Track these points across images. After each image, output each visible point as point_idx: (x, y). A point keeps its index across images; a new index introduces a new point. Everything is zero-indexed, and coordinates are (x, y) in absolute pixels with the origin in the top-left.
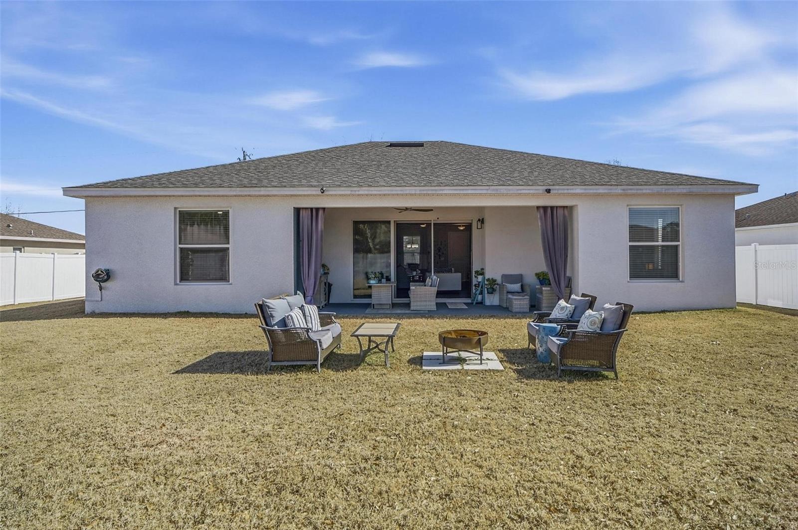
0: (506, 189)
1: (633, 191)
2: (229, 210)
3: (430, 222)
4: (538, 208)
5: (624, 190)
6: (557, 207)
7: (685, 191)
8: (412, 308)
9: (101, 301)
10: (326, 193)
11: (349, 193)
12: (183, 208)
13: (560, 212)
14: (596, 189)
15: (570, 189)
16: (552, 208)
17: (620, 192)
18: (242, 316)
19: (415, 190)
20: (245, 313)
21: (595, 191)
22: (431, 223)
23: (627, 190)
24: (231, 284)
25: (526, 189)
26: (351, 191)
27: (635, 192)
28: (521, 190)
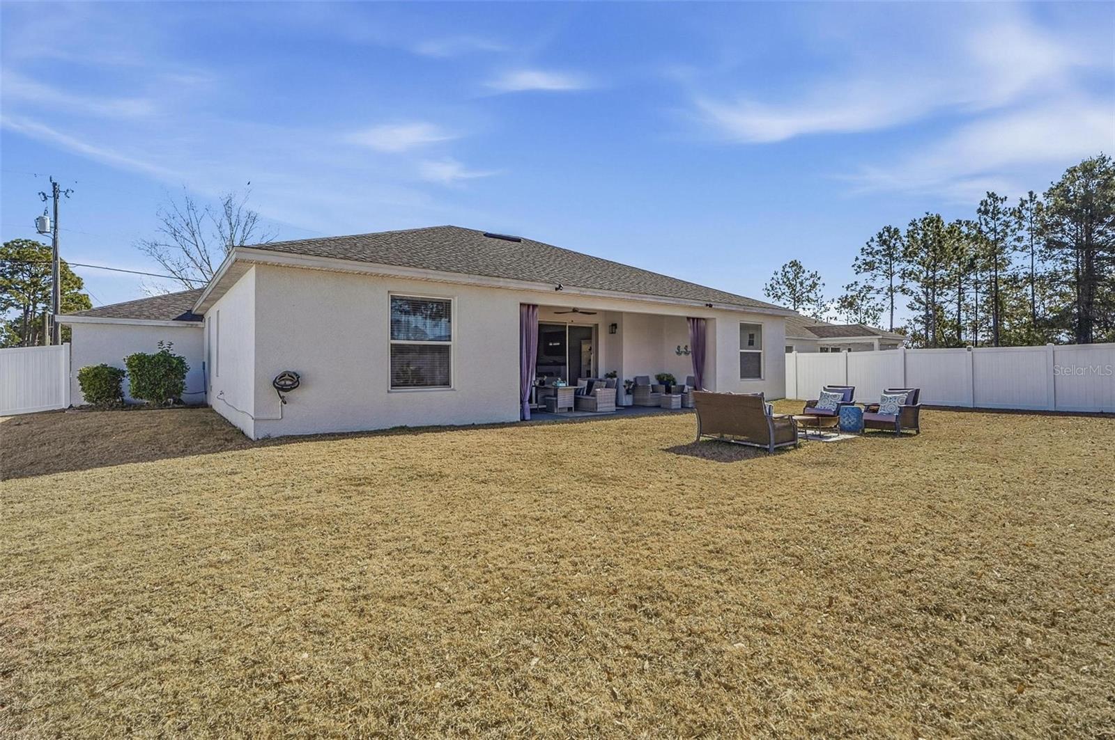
0: (684, 302)
2: (450, 300)
3: (564, 324)
4: (688, 318)
9: (282, 418)
10: (560, 291)
12: (397, 292)
18: (496, 426)
20: (472, 423)
24: (453, 390)
25: (695, 303)
26: (581, 291)
28: (692, 303)
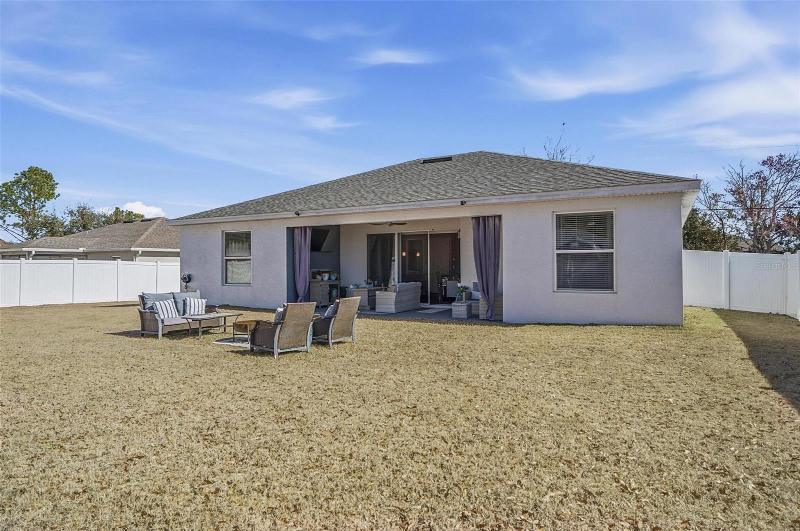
0: (429, 204)
1: (548, 198)
2: (251, 231)
3: (426, 233)
4: (475, 218)
5: (539, 197)
6: (488, 217)
7: (607, 194)
8: (377, 310)
10: (300, 216)
11: (315, 214)
13: (491, 221)
14: (511, 198)
15: (486, 200)
16: (484, 218)
17: (534, 199)
19: (359, 209)
21: (510, 200)
22: (427, 235)
23: (542, 197)
24: (251, 286)
25: (446, 203)
26: (317, 213)
27: (551, 198)
28: (441, 203)
